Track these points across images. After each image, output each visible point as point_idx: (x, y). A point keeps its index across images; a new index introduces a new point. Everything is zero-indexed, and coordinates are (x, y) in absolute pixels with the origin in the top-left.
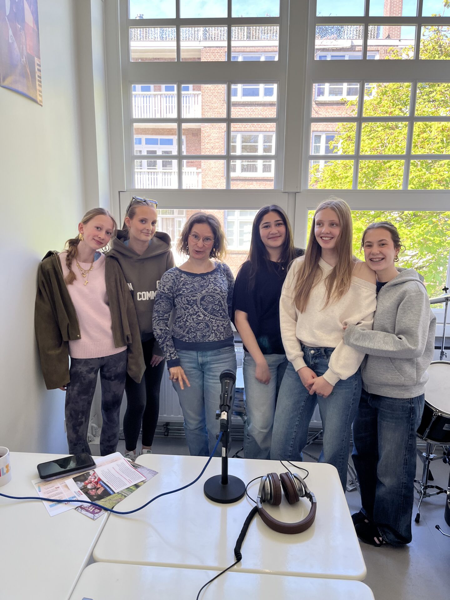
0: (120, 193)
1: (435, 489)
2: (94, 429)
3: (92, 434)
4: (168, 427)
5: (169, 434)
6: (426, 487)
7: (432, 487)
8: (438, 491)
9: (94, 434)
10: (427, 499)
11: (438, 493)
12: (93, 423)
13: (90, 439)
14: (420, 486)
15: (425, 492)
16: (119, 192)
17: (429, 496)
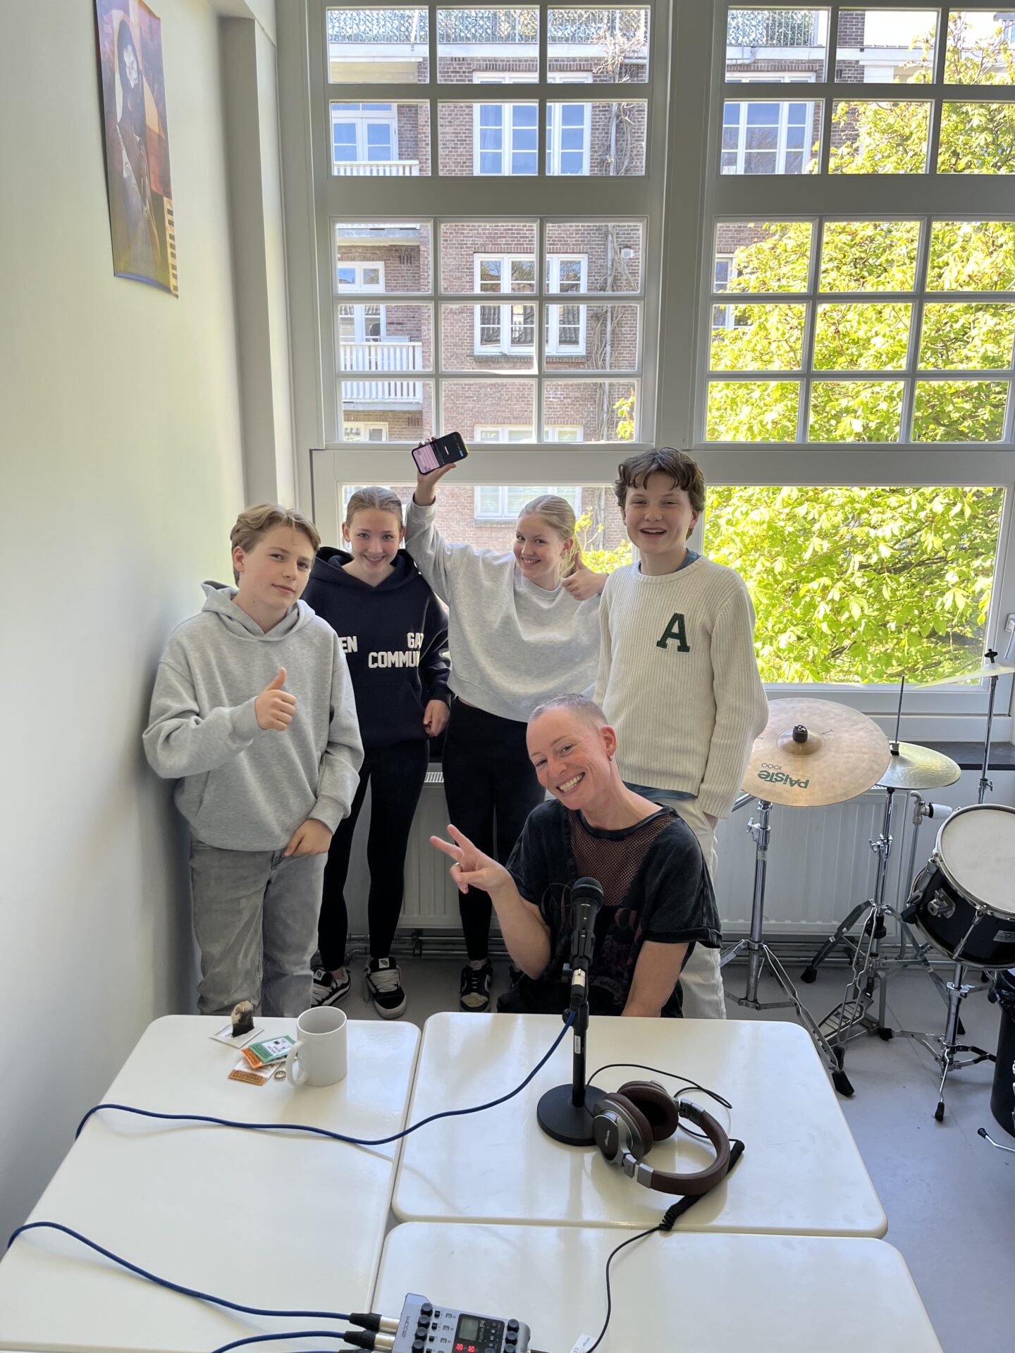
0: (313, 452)
1: (970, 1053)
5: (423, 952)
6: (953, 1050)
7: (965, 1049)
8: (977, 1056)
10: (956, 1073)
11: (976, 1061)
14: (942, 1048)
15: (951, 1060)
16: (311, 451)
17: (960, 1067)
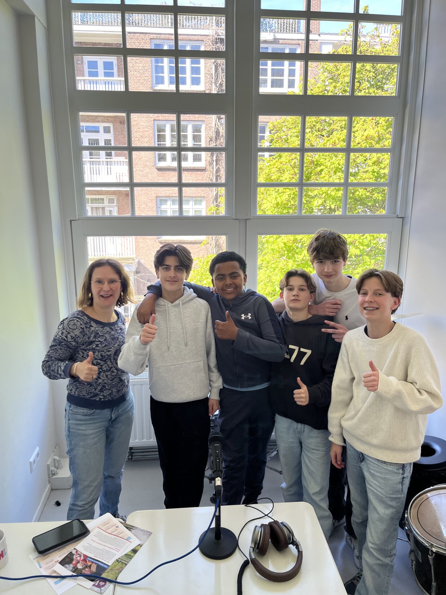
2: (56, 462)
3: (55, 467)
4: (132, 451)
5: (133, 457)
9: (57, 465)
12: (54, 455)
13: (53, 473)
16: (71, 221)
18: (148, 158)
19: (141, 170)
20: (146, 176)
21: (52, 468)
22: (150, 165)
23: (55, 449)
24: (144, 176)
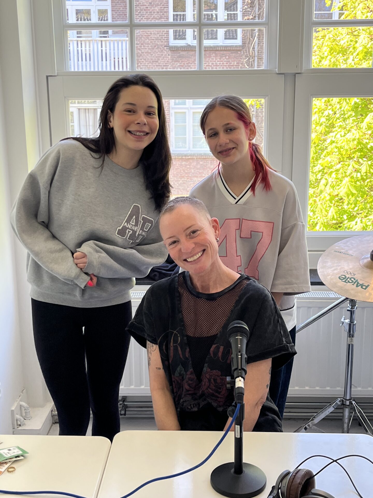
0: (49, 77)
2: (23, 409)
3: (22, 416)
4: (126, 403)
5: (127, 412)
9: (24, 414)
12: (21, 401)
13: (19, 423)
16: (47, 77)
18: (160, 36)
19: (150, 53)
20: (156, 62)
21: (18, 417)
22: (161, 45)
23: (21, 394)
24: (153, 62)
